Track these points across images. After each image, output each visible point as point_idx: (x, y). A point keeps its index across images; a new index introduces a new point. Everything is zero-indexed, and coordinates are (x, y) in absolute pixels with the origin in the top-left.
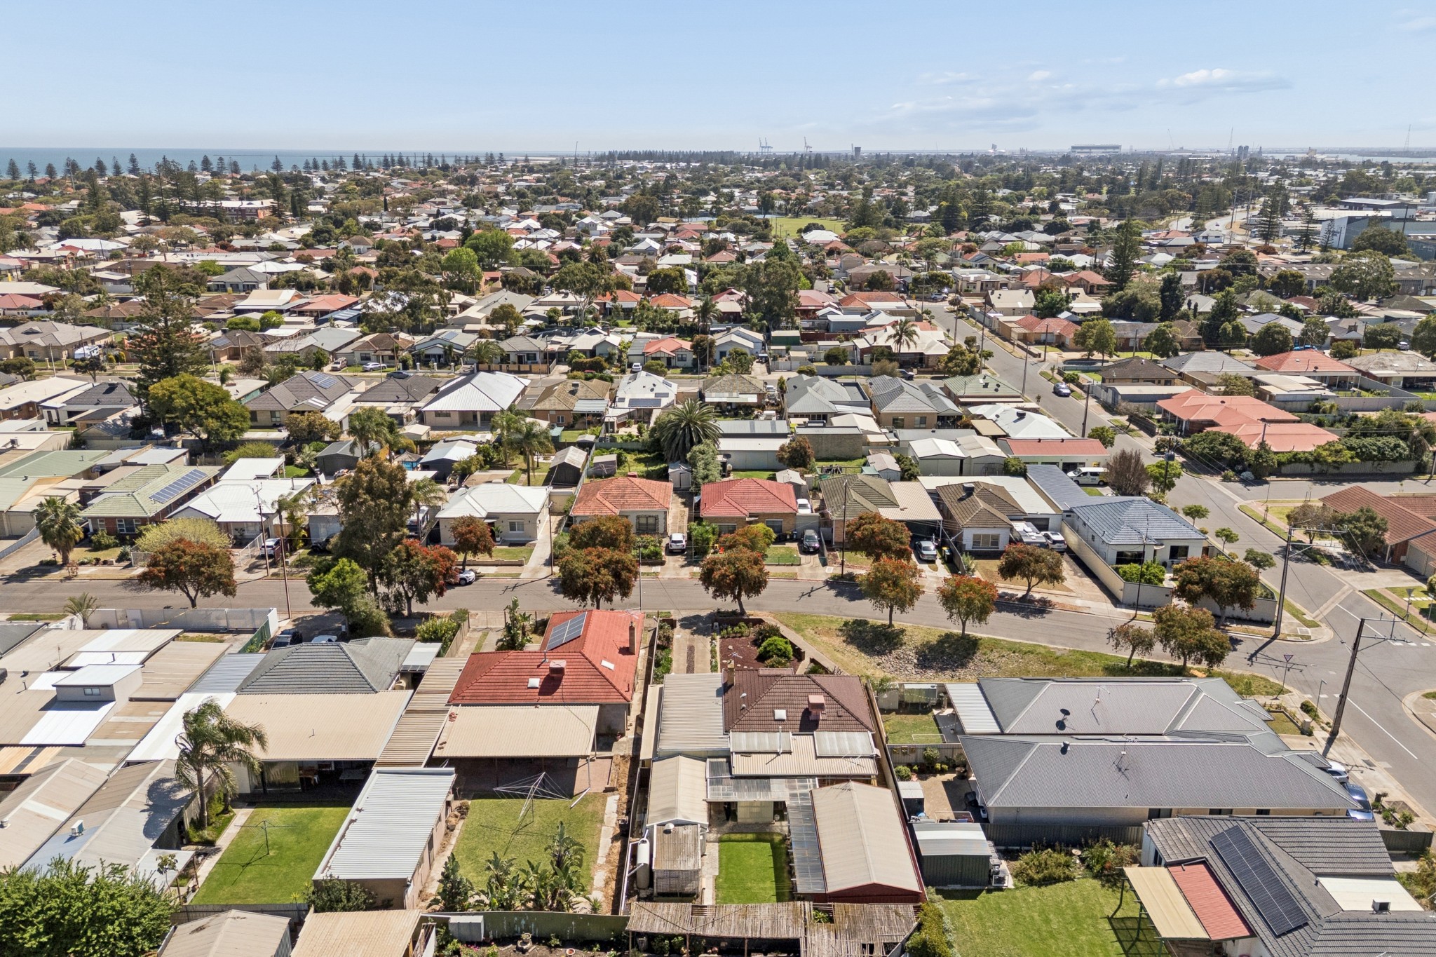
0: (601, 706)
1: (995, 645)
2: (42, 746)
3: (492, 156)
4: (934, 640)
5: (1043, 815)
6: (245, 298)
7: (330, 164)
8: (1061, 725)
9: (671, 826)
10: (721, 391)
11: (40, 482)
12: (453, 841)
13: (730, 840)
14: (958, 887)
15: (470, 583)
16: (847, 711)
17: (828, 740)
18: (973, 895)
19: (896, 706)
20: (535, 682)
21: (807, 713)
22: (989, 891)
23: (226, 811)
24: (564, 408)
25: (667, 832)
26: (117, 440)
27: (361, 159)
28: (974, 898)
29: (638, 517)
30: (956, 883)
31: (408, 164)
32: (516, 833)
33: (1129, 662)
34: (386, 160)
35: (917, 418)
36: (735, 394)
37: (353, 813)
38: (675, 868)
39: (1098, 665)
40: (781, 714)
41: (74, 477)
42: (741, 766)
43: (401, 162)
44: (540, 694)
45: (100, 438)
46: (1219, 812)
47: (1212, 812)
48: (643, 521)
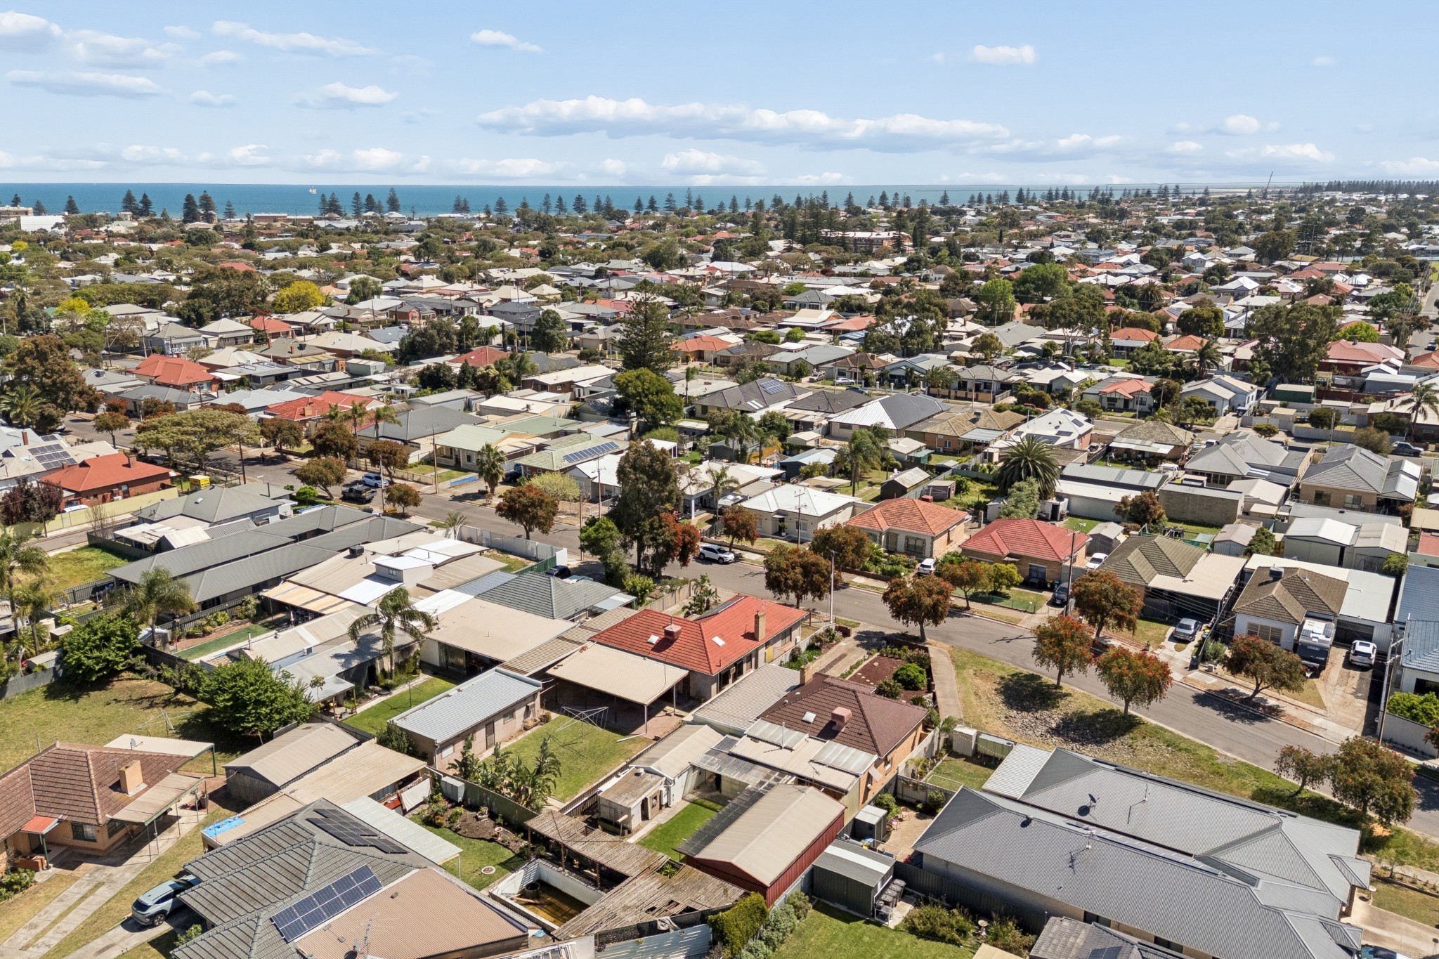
0: (691, 671)
1: (1157, 732)
2: (346, 600)
3: (1166, 189)
4: (1090, 711)
5: (971, 877)
6: (792, 315)
7: (994, 198)
8: (1084, 810)
9: (642, 771)
10: (1135, 438)
11: (513, 435)
12: (520, 738)
13: (701, 805)
14: (843, 908)
15: (727, 563)
16: (870, 731)
17: (835, 751)
18: (848, 919)
19: (970, 754)
20: (654, 639)
21: (832, 723)
22: (868, 922)
23: (415, 672)
24: (952, 434)
25: (638, 774)
26: (598, 415)
27: (1025, 193)
28: (848, 921)
29: (907, 538)
30: (840, 902)
31: (1073, 197)
32: (563, 746)
33: (1299, 792)
34: (1050, 193)
35: (1350, 497)
36: (1148, 443)
37: (453, 691)
38: (615, 801)
39: (1252, 785)
40: (810, 717)
41: (542, 436)
42: (743, 747)
43: (1065, 196)
44: (653, 650)
45: (589, 412)
46: (1168, 944)
47: (1157, 940)
48: (912, 542)
